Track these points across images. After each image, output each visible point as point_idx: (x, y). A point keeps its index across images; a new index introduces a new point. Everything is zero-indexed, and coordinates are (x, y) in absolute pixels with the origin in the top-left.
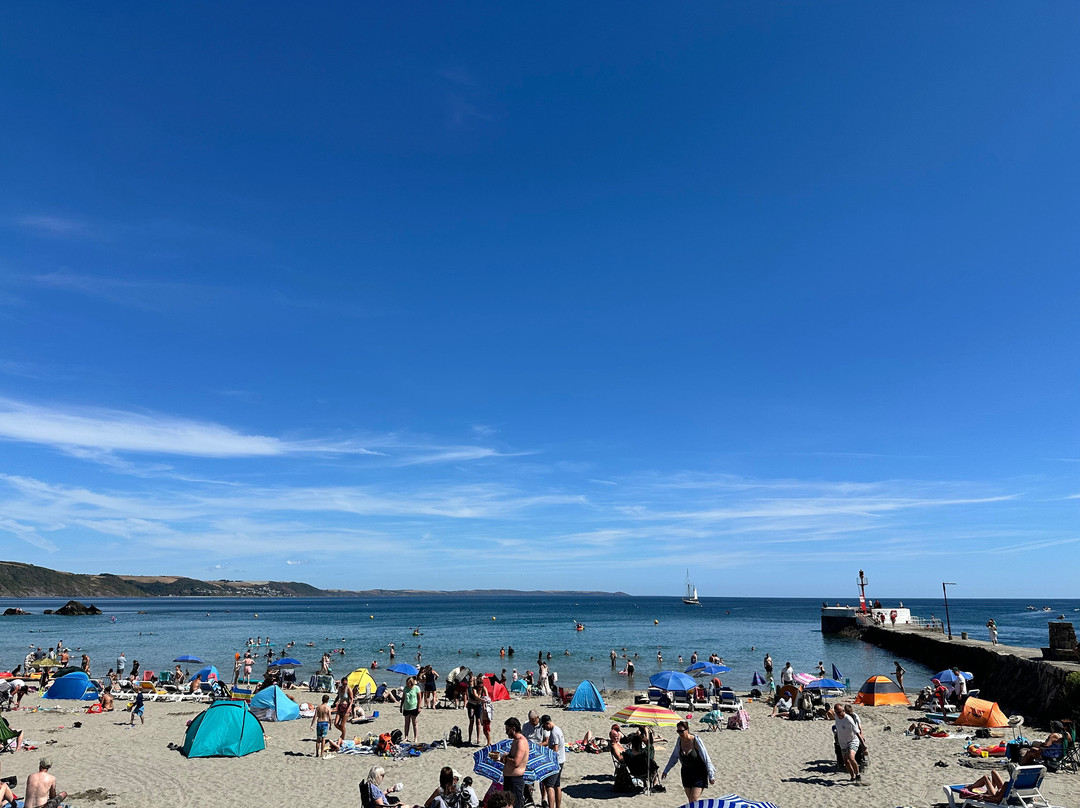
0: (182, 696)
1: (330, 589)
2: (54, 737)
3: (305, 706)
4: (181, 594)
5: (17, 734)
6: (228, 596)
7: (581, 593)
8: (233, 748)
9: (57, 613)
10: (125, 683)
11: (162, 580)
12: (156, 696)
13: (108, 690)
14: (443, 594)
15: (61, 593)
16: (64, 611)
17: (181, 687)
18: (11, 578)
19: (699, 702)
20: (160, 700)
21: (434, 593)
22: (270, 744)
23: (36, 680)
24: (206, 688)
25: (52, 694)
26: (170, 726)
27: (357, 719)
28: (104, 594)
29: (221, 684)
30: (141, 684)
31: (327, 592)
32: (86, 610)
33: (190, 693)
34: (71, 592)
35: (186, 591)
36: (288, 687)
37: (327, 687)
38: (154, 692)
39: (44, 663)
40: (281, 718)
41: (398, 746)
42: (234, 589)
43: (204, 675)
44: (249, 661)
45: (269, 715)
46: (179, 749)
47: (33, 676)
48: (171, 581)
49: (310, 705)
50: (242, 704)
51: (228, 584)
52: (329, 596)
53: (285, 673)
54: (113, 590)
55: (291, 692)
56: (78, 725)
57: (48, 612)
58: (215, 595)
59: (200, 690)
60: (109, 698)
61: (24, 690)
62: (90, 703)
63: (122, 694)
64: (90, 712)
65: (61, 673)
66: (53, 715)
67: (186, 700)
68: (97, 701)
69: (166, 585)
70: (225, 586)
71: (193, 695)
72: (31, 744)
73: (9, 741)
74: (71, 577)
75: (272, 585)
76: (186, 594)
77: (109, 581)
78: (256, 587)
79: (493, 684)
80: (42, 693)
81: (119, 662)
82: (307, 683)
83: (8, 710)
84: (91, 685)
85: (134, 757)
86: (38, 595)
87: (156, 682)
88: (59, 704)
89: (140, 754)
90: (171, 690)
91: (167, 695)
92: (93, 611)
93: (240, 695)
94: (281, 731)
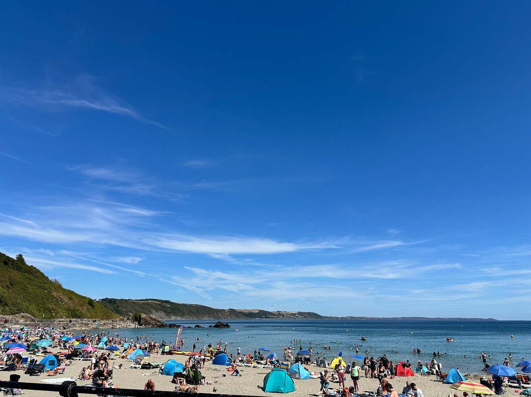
0: (263, 366)
1: (327, 316)
2: (217, 380)
3: (313, 373)
4: (261, 317)
5: (204, 378)
6: (281, 319)
7: (466, 319)
8: (282, 389)
9: (214, 327)
10: (240, 359)
11: (253, 311)
12: (253, 365)
13: (234, 362)
14: (384, 319)
15: (215, 318)
16: (216, 326)
17: (262, 362)
18: (196, 311)
19: (525, 384)
20: (254, 367)
21: (379, 319)
22: (297, 389)
23: (209, 356)
24: (272, 363)
25: (215, 363)
26: (258, 378)
27: (336, 380)
28: (231, 318)
29: (277, 361)
30: (247, 360)
31: (325, 317)
32: (224, 325)
33: (266, 364)
34: (219, 318)
35: (263, 316)
36: (307, 364)
37: (324, 365)
38: (251, 364)
39: (211, 349)
40: (302, 378)
41: (352, 394)
42: (283, 316)
43: (272, 356)
44: (290, 351)
45: (297, 376)
46: (262, 388)
47: (208, 355)
48: (257, 312)
49: (315, 373)
50: (284, 370)
51: (281, 313)
52: (327, 319)
53: (305, 358)
54: (234, 316)
55: (307, 367)
56: (224, 376)
57: (210, 326)
58: (275, 318)
59: (269, 364)
60: (235, 365)
61: (204, 360)
62: (228, 367)
63: (240, 364)
64: (228, 371)
65: (217, 354)
66: (216, 371)
67: (264, 368)
68: (231, 366)
69: (255, 313)
70: (279, 314)
71: (267, 366)
72: (209, 382)
73: (202, 380)
74: (218, 311)
75: (300, 313)
76: (263, 318)
77: (232, 312)
78: (293, 314)
79: (404, 368)
80: (211, 362)
81: (238, 350)
82: (315, 363)
83: (200, 368)
84: (228, 359)
85: (245, 390)
86: (206, 318)
87: (253, 359)
88: (217, 367)
89: (247, 389)
90: (258, 363)
91: (257, 365)
92: (227, 326)
93: (285, 367)
94: (302, 384)
